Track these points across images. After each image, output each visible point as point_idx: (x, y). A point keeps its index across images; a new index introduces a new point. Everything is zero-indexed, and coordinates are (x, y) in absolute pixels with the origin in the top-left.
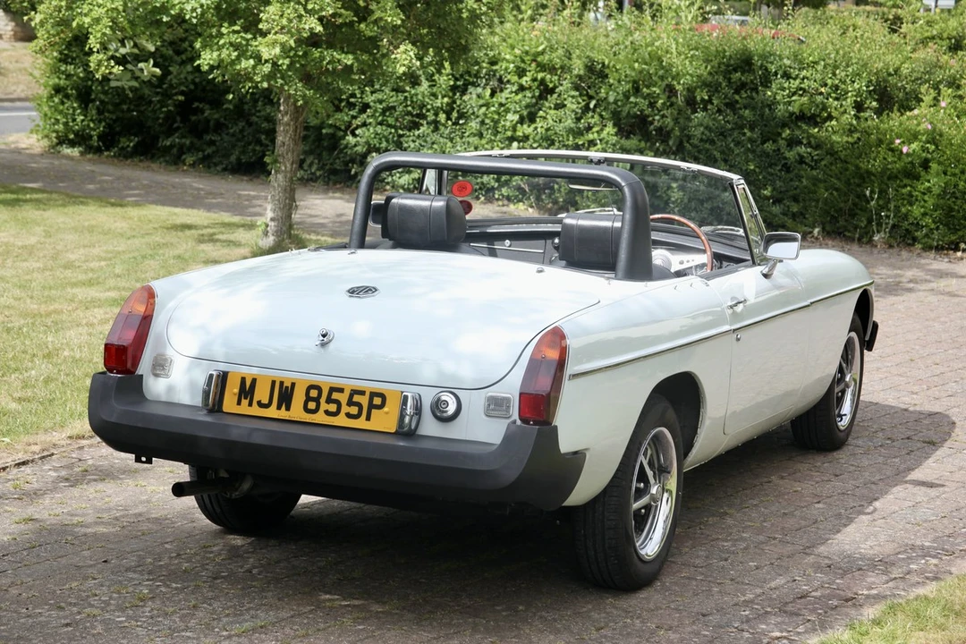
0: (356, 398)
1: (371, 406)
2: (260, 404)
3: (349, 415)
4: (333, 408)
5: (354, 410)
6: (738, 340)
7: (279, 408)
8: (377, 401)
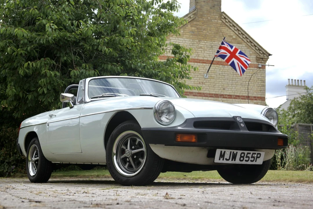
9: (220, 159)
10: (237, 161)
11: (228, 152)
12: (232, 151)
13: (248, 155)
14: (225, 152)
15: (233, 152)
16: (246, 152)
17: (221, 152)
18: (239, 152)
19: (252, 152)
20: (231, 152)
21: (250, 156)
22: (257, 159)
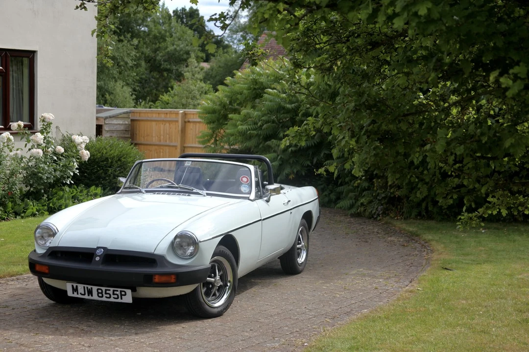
9: (73, 293)
10: (95, 297)
11: (81, 287)
12: (86, 286)
13: (108, 292)
14: (77, 286)
15: (87, 288)
16: (104, 289)
17: (73, 286)
18: (95, 288)
19: (112, 289)
20: (84, 287)
21: (111, 292)
22: (123, 296)
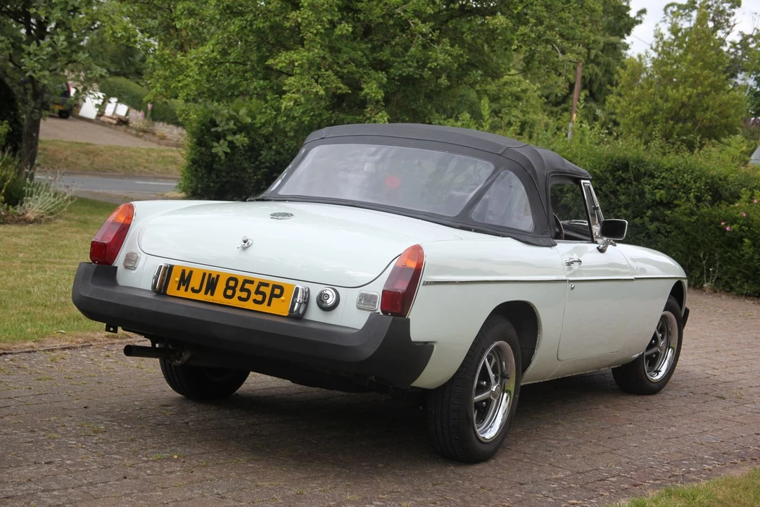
0: (262, 289)
1: (273, 295)
2: (193, 290)
3: (255, 301)
4: (244, 295)
5: (259, 298)
6: (572, 289)
7: (206, 293)
8: (277, 291)
